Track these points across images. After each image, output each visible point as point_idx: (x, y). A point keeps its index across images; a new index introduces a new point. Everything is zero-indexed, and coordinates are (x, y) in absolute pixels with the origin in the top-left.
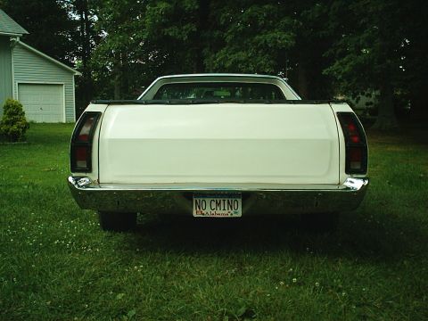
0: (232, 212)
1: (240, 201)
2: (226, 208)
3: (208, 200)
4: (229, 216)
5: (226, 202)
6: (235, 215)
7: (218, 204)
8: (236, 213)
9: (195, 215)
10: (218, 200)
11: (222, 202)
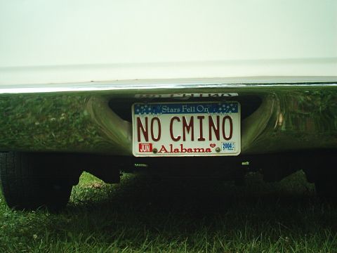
0: (219, 144)
1: (236, 118)
2: (206, 136)
3: (165, 119)
4: (213, 153)
5: (206, 122)
6: (225, 152)
7: (188, 127)
8: (228, 146)
9: (136, 152)
10: (188, 117)
11: (196, 123)
